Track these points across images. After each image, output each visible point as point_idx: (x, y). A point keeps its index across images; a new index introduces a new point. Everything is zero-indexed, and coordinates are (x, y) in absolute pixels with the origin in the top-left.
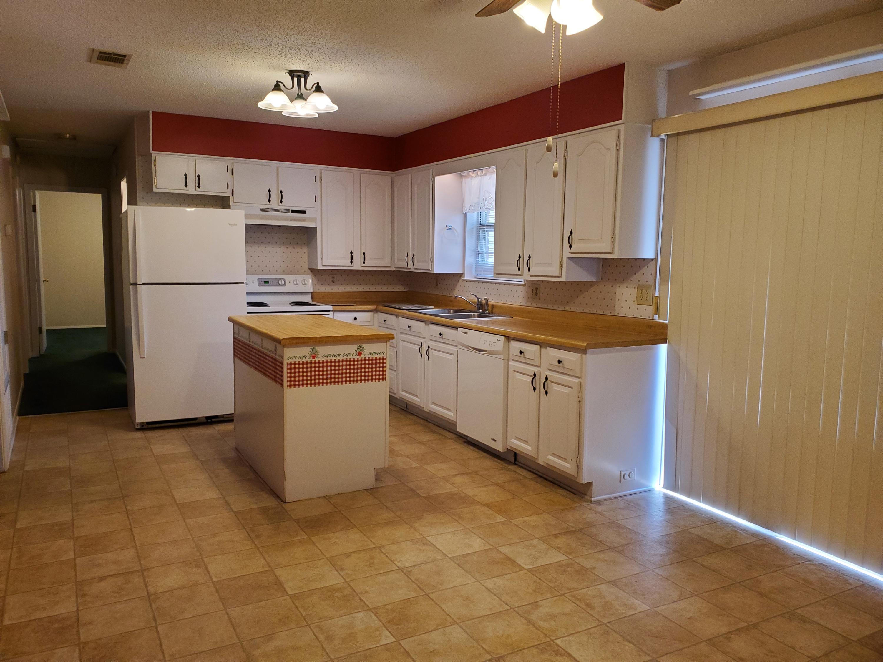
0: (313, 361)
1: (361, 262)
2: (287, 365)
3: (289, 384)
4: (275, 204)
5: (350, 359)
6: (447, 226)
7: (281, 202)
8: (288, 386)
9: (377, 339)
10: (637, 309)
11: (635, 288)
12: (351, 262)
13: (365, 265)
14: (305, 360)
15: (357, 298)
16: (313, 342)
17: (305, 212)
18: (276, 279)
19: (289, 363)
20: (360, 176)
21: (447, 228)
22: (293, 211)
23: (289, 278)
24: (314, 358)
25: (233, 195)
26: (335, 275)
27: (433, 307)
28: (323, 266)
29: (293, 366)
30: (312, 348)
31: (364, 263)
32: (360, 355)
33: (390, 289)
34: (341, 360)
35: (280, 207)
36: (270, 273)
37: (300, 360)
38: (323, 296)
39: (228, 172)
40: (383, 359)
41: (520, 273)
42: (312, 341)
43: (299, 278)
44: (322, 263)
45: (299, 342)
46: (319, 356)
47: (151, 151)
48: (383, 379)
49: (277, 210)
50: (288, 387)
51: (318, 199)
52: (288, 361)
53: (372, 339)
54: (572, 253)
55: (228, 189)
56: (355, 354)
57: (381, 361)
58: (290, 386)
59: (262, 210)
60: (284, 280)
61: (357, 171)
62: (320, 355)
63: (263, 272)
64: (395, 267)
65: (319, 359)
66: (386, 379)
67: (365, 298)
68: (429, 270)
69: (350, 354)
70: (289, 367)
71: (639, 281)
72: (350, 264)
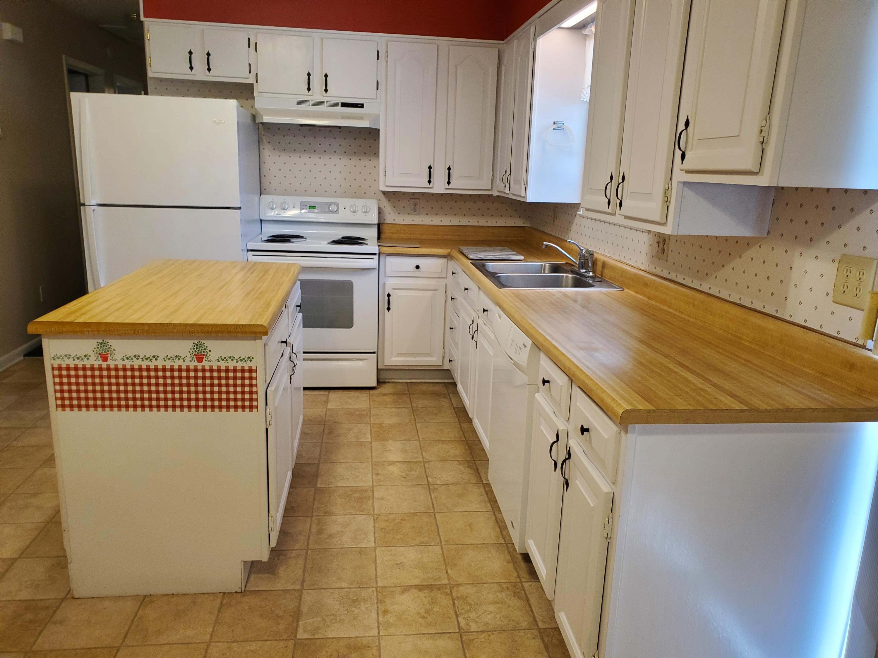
0: (104, 365)
1: (445, 182)
2: (53, 369)
3: (59, 402)
4: (317, 93)
5: (180, 366)
6: (554, 123)
7: (326, 90)
8: (57, 406)
9: (230, 332)
10: (833, 313)
11: (834, 261)
12: (430, 182)
13: (451, 186)
14: (88, 363)
15: (446, 235)
16: (93, 331)
17: (362, 106)
18: (326, 204)
19: (56, 366)
20: (449, 48)
21: (555, 126)
22: (344, 105)
23: (344, 202)
24: (105, 359)
25: (257, 82)
26: (416, 201)
27: (522, 257)
28: (387, 186)
29: (64, 373)
30: (100, 341)
31: (449, 183)
32: (200, 360)
33: (501, 222)
34: (160, 367)
35: (326, 99)
36: (316, 193)
37: (77, 362)
38: (398, 231)
39: (249, 47)
40: (250, 371)
41: (609, 211)
42: (89, 329)
43: (360, 203)
44: (385, 183)
45: (64, 329)
46: (115, 357)
47: (142, 18)
48: (251, 407)
49: (320, 103)
50: (60, 409)
51: (382, 86)
52: (53, 362)
53: (218, 332)
54: (688, 172)
55: (250, 72)
56: (189, 359)
57: (247, 375)
58: (63, 406)
59: (300, 103)
60: (337, 205)
61: (443, 42)
62: (118, 356)
63: (305, 193)
64: (498, 191)
65: (116, 363)
66: (257, 407)
67: (459, 236)
68: (521, 196)
69: (178, 357)
70: (56, 373)
71: (846, 245)
72: (427, 185)
